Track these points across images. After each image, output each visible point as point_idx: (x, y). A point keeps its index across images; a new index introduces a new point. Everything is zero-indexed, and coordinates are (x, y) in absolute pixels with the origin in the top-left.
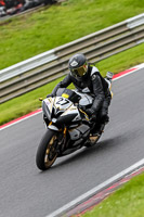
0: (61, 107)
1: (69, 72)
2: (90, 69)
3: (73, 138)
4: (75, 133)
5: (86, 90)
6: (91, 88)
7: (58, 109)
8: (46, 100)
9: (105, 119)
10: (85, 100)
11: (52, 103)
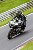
0: (14, 24)
1: (16, 14)
2: (21, 14)
3: (17, 31)
4: (17, 30)
5: (20, 19)
6: (21, 18)
7: (13, 24)
8: (10, 22)
9: (25, 26)
10: (20, 22)
11: (12, 23)
